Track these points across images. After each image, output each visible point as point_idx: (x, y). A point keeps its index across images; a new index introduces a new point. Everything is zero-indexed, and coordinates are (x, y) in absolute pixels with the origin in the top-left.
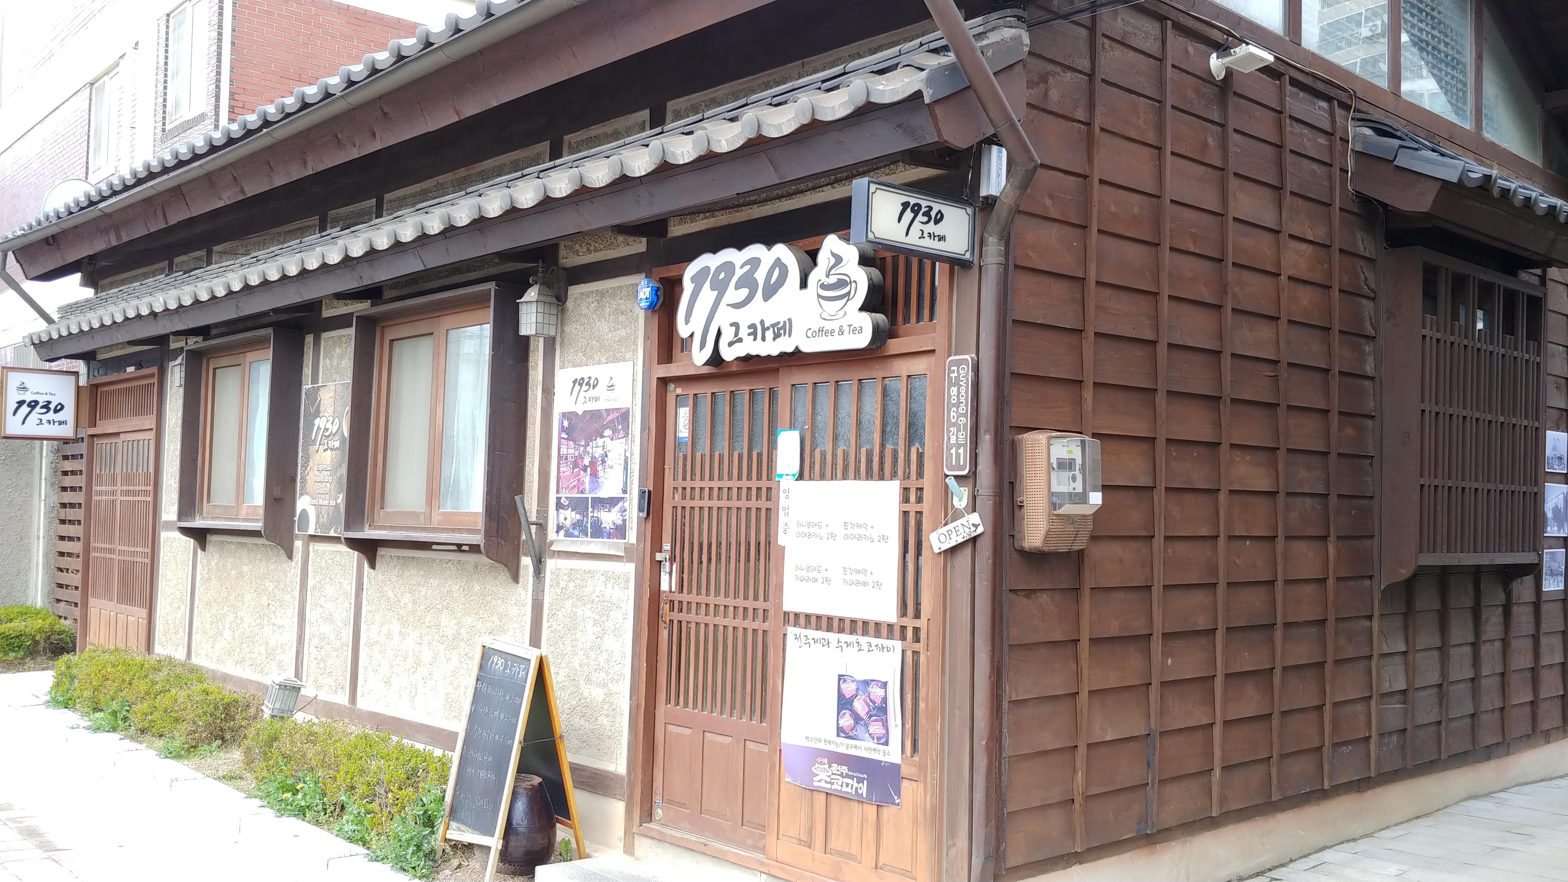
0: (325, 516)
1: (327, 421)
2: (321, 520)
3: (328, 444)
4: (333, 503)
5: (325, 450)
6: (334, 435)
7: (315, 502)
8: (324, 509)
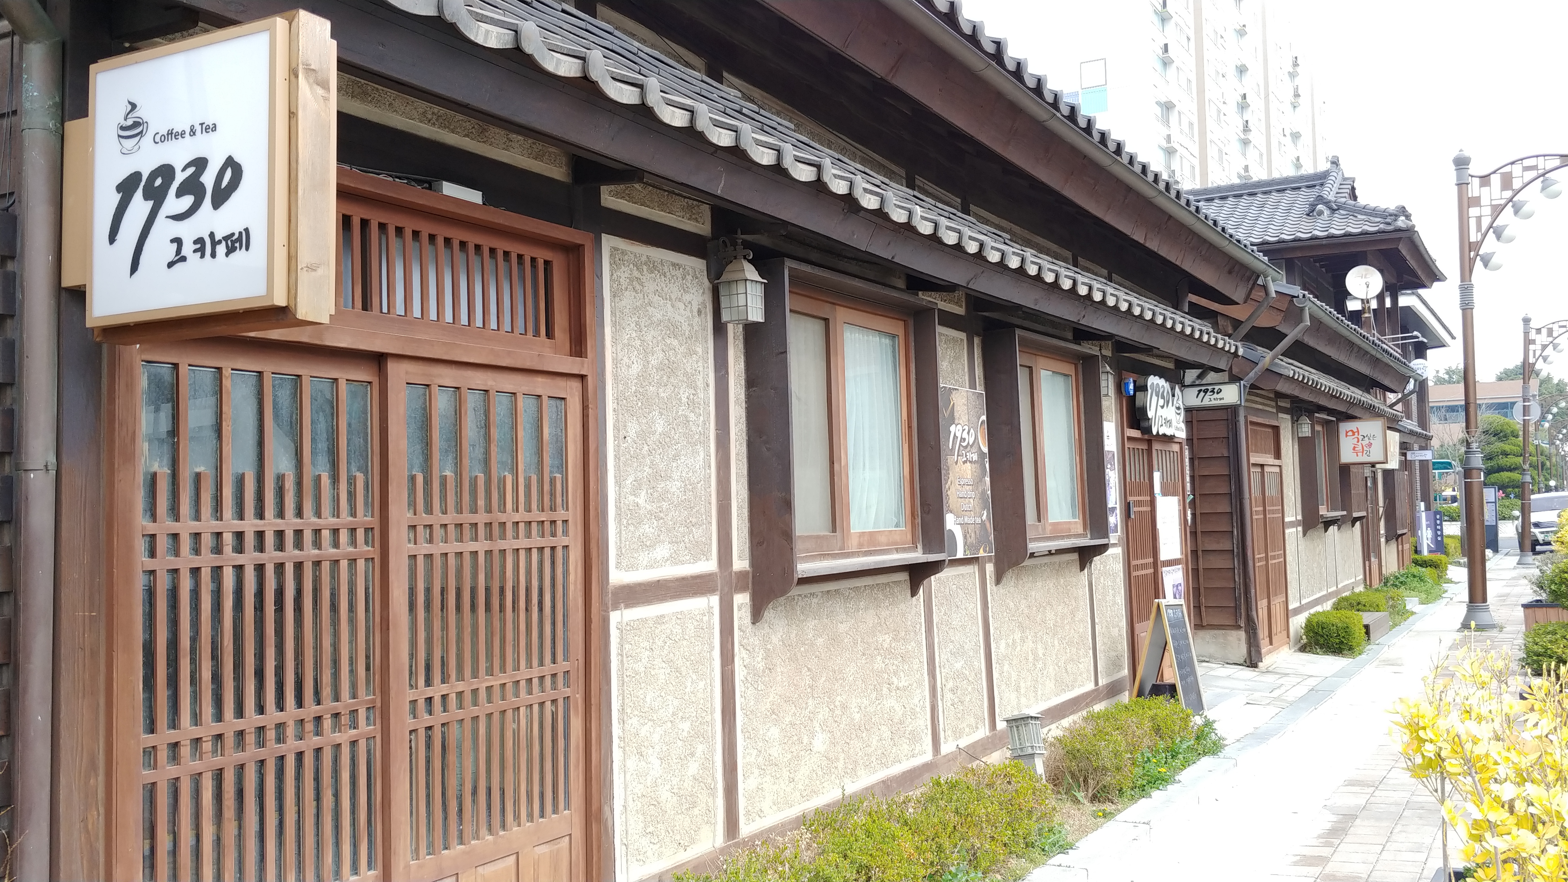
0: (973, 535)
1: (963, 430)
2: (969, 540)
3: (966, 456)
4: (979, 521)
5: (965, 462)
6: (972, 446)
7: (960, 520)
8: (971, 527)
